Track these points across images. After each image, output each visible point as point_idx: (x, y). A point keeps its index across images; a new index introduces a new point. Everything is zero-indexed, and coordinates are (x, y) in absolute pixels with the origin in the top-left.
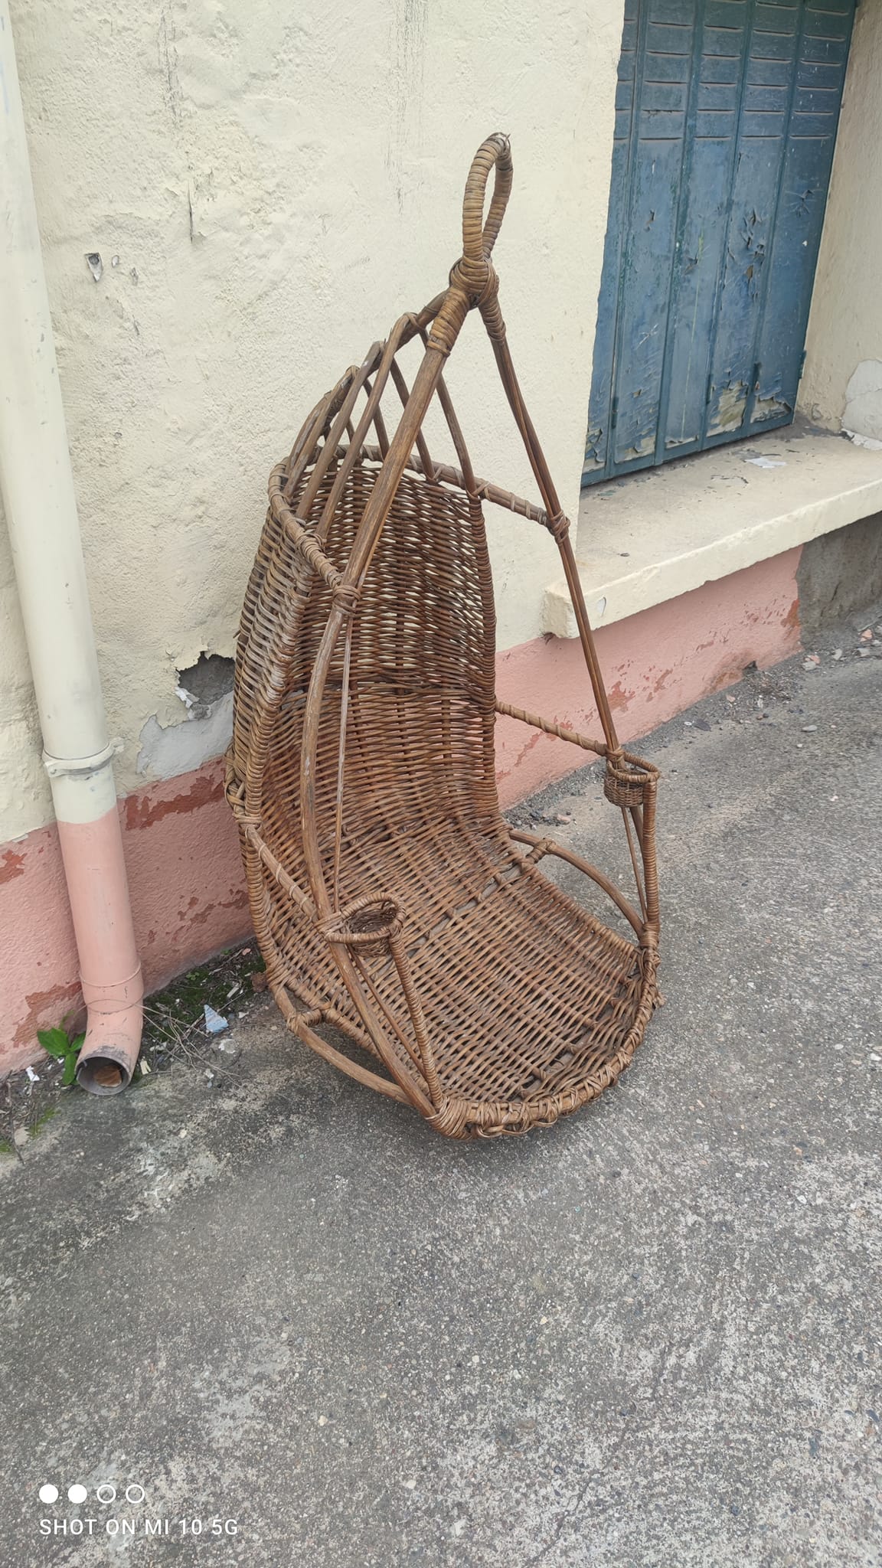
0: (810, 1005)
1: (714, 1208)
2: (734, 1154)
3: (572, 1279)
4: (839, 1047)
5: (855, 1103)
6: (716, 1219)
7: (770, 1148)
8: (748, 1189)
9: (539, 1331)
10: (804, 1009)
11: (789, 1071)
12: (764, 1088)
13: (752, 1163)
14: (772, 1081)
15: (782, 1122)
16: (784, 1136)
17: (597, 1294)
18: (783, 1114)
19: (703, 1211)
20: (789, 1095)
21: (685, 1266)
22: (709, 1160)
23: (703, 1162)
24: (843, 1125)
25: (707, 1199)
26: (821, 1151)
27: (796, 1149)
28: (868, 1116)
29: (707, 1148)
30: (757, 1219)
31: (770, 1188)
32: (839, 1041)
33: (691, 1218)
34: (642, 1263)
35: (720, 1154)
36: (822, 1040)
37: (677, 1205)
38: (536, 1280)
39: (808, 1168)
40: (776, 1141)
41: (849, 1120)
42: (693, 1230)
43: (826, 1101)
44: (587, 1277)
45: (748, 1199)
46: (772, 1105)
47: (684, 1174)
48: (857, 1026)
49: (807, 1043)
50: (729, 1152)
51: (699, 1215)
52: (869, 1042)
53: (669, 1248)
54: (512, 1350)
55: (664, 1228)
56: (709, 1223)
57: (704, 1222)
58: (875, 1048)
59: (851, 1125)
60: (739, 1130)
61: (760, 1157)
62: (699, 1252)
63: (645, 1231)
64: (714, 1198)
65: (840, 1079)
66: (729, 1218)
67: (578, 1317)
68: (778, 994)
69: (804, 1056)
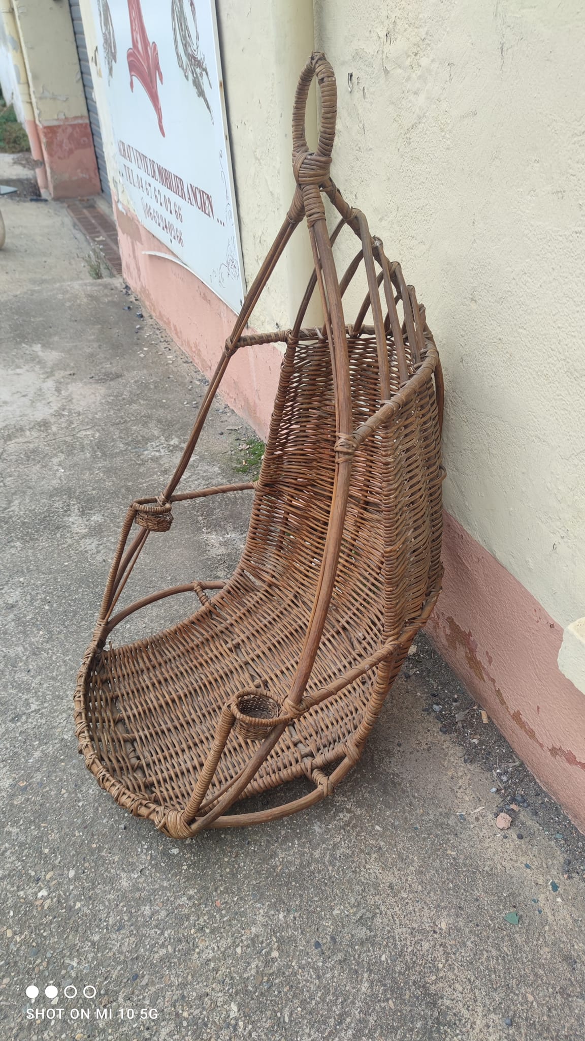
0: (125, 883)
1: (30, 720)
2: (51, 749)
3: (49, 649)
4: (72, 873)
5: (22, 844)
6: (24, 718)
7: (38, 770)
8: (24, 743)
9: (39, 630)
10: (123, 875)
11: (79, 821)
12: (80, 795)
13: (37, 754)
14: (80, 804)
15: (48, 788)
16: (38, 783)
17: (34, 654)
18: (52, 793)
19: (33, 714)
20: (62, 806)
21: (14, 691)
22: (57, 734)
23: (59, 730)
24: (15, 823)
25: (37, 720)
26: (12, 796)
27: (25, 783)
28: (7, 845)
29: (66, 737)
30: (7, 736)
31: (16, 753)
32: (77, 878)
33: (34, 707)
34: (32, 676)
35: (56, 741)
36: (87, 865)
37: (46, 705)
38: (62, 636)
39: (8, 781)
40: (38, 777)
41: (15, 830)
42: (27, 704)
43: (39, 827)
44: (46, 654)
45: (20, 738)
46: (63, 791)
47: (60, 717)
48: (78, 905)
49: (92, 852)
50: (53, 747)
51: (32, 712)
52: (59, 901)
53: (28, 690)
54: (39, 619)
55: (40, 694)
56: (25, 714)
57: (27, 712)
58: (49, 901)
59: (11, 829)
60: (62, 761)
61: (37, 761)
62: (15, 701)
63: (45, 686)
64: (35, 723)
65: (46, 851)
66: (19, 724)
67: (31, 644)
68: (153, 866)
69: (83, 841)
